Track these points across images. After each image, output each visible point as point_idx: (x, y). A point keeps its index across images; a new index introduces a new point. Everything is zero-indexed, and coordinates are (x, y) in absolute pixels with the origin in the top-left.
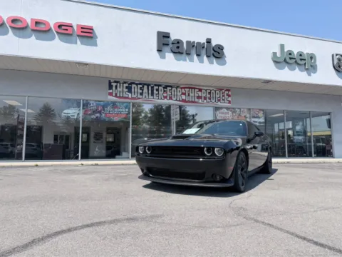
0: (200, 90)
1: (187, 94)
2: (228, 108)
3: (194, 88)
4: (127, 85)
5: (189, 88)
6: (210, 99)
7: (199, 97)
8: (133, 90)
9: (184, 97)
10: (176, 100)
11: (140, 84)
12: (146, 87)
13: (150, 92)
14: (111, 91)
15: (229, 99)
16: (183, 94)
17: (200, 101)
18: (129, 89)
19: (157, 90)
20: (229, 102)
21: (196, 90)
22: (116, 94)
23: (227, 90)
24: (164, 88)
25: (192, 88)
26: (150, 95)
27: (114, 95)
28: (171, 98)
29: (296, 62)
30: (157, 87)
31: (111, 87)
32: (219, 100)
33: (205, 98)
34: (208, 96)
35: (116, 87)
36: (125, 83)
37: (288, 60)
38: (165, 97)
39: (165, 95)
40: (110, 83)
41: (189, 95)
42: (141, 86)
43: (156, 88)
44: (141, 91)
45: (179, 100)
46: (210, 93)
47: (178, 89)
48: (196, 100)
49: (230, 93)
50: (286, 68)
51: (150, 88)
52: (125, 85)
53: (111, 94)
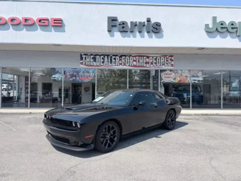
0: (148, 57)
1: (137, 61)
2: (171, 70)
3: (143, 56)
4: (93, 56)
5: (139, 56)
6: (156, 63)
7: (147, 63)
8: (97, 60)
9: (135, 63)
10: (129, 66)
11: (102, 55)
12: (106, 57)
13: (109, 60)
14: (82, 61)
15: (172, 63)
16: (134, 61)
17: (148, 65)
18: (94, 59)
19: (115, 59)
20: (172, 65)
21: (144, 57)
22: (85, 63)
23: (170, 56)
24: (120, 57)
25: (141, 56)
26: (109, 63)
27: (84, 64)
28: (125, 65)
29: (227, 30)
30: (114, 57)
31: (82, 58)
32: (164, 64)
33: (152, 63)
34: (154, 61)
35: (85, 58)
36: (91, 55)
37: (220, 29)
38: (121, 64)
39: (120, 62)
40: (81, 55)
41: (139, 61)
42: (103, 57)
43: (113, 57)
44: (103, 60)
45: (131, 66)
46: (156, 59)
47: (131, 57)
48: (145, 65)
49: (173, 58)
50: (218, 36)
51: (109, 58)
52: (92, 57)
53: (82, 63)
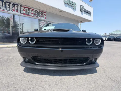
0: (33, 10)
1: (26, 11)
2: (44, 21)
3: (30, 9)
5: (27, 8)
6: (37, 15)
7: (32, 13)
9: (24, 12)
10: (20, 13)
12: (1, 2)
13: (4, 5)
15: (45, 16)
16: (24, 10)
17: (33, 15)
19: (9, 5)
20: (45, 18)
21: (31, 10)
23: (44, 12)
24: (13, 5)
25: (29, 8)
26: (4, 8)
28: (17, 11)
29: (71, 5)
30: (9, 4)
32: (41, 16)
33: (35, 14)
34: (36, 13)
37: (69, 4)
38: (14, 10)
39: (13, 9)
41: (27, 11)
43: (7, 4)
45: (22, 13)
46: (37, 12)
47: (21, 7)
48: (31, 15)
49: (45, 14)
51: (4, 3)
